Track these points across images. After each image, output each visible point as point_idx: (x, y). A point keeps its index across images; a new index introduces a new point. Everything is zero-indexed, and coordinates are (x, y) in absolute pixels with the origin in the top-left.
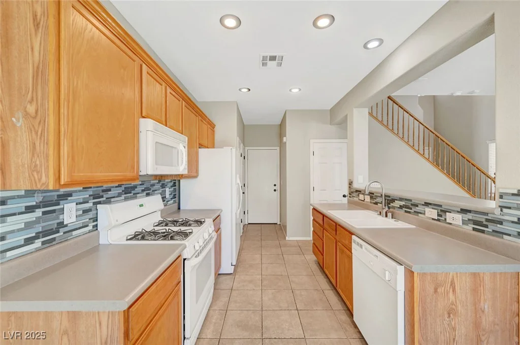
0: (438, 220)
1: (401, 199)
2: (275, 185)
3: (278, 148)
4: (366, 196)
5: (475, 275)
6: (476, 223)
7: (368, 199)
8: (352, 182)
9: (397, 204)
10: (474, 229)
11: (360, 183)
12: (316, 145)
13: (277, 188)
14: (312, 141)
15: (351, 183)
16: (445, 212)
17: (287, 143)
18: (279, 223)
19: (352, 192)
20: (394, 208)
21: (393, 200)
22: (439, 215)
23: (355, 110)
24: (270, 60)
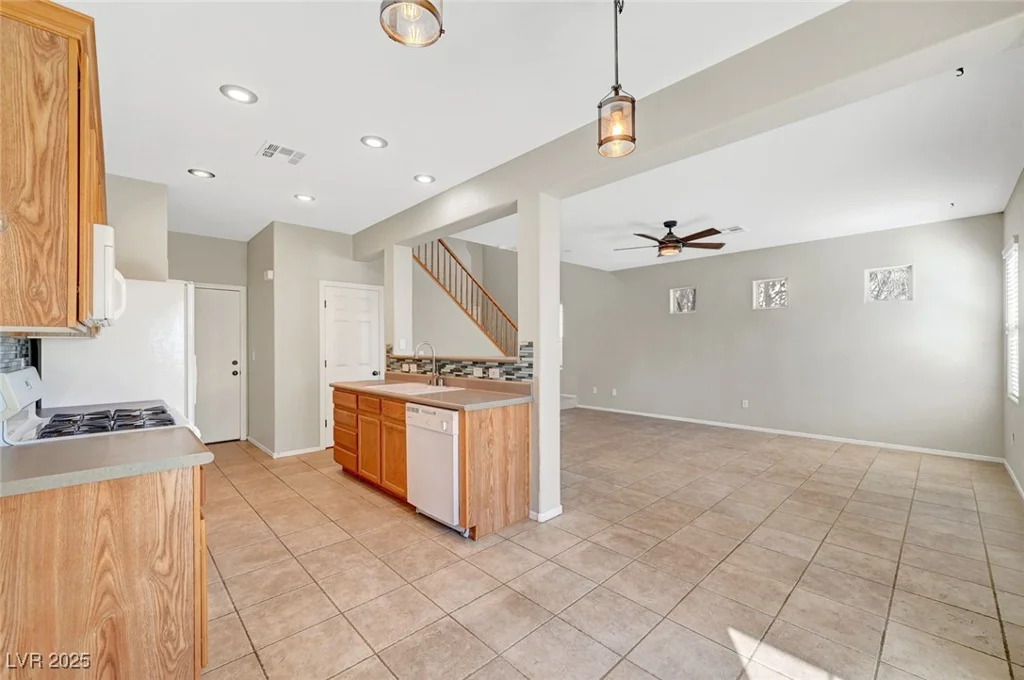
0: (483, 377)
1: (452, 362)
2: (235, 363)
3: (243, 289)
4: (412, 365)
5: (504, 408)
6: (508, 374)
7: (414, 368)
8: (391, 349)
9: (448, 368)
10: (507, 379)
11: (403, 349)
12: (327, 290)
13: (242, 367)
14: (323, 283)
15: (389, 350)
16: (487, 368)
17: (275, 281)
18: (243, 438)
19: (392, 363)
20: (445, 373)
21: (444, 366)
22: (484, 373)
23: (395, 246)
24: (280, 152)
